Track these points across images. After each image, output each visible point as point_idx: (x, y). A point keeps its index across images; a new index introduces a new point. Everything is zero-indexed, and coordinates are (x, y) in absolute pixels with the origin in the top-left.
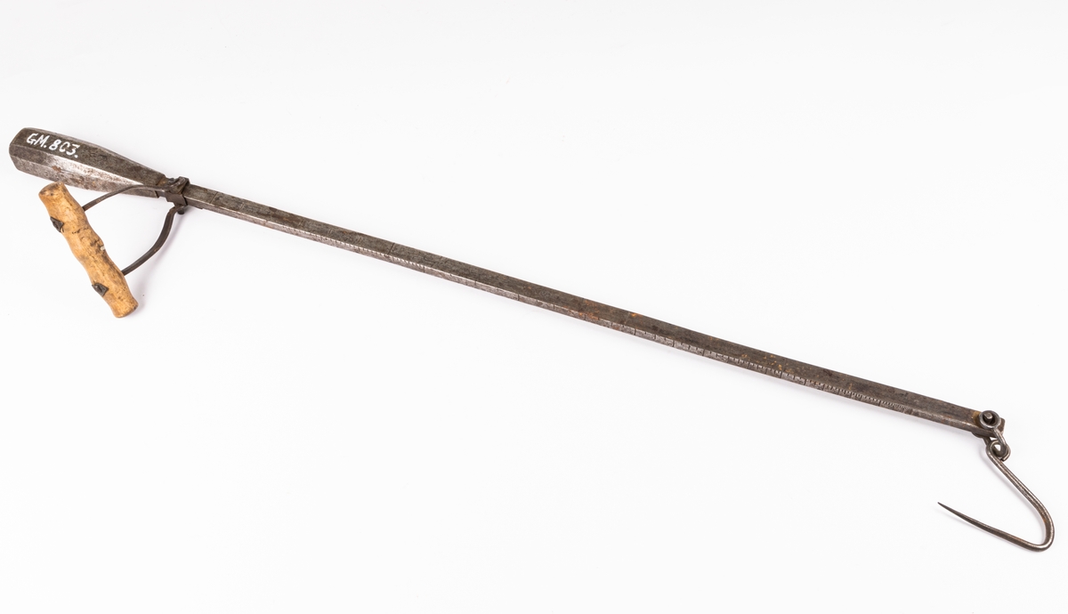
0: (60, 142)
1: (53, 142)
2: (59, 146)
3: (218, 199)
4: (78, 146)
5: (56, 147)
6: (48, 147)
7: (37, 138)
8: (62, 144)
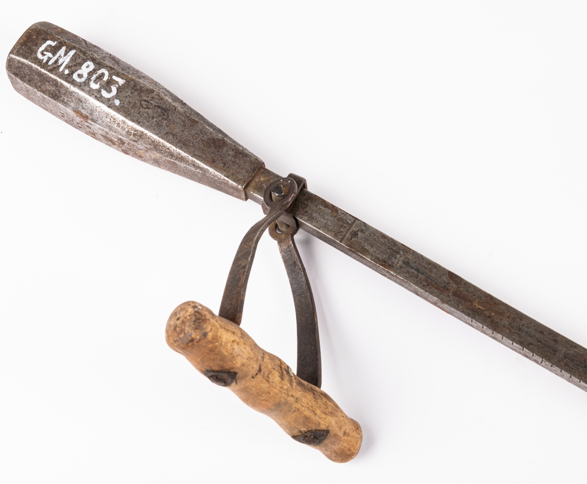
0: (92, 66)
1: (81, 65)
2: (90, 74)
3: (355, 234)
4: (121, 82)
5: (85, 75)
6: (72, 73)
7: (54, 50)
8: (94, 71)
